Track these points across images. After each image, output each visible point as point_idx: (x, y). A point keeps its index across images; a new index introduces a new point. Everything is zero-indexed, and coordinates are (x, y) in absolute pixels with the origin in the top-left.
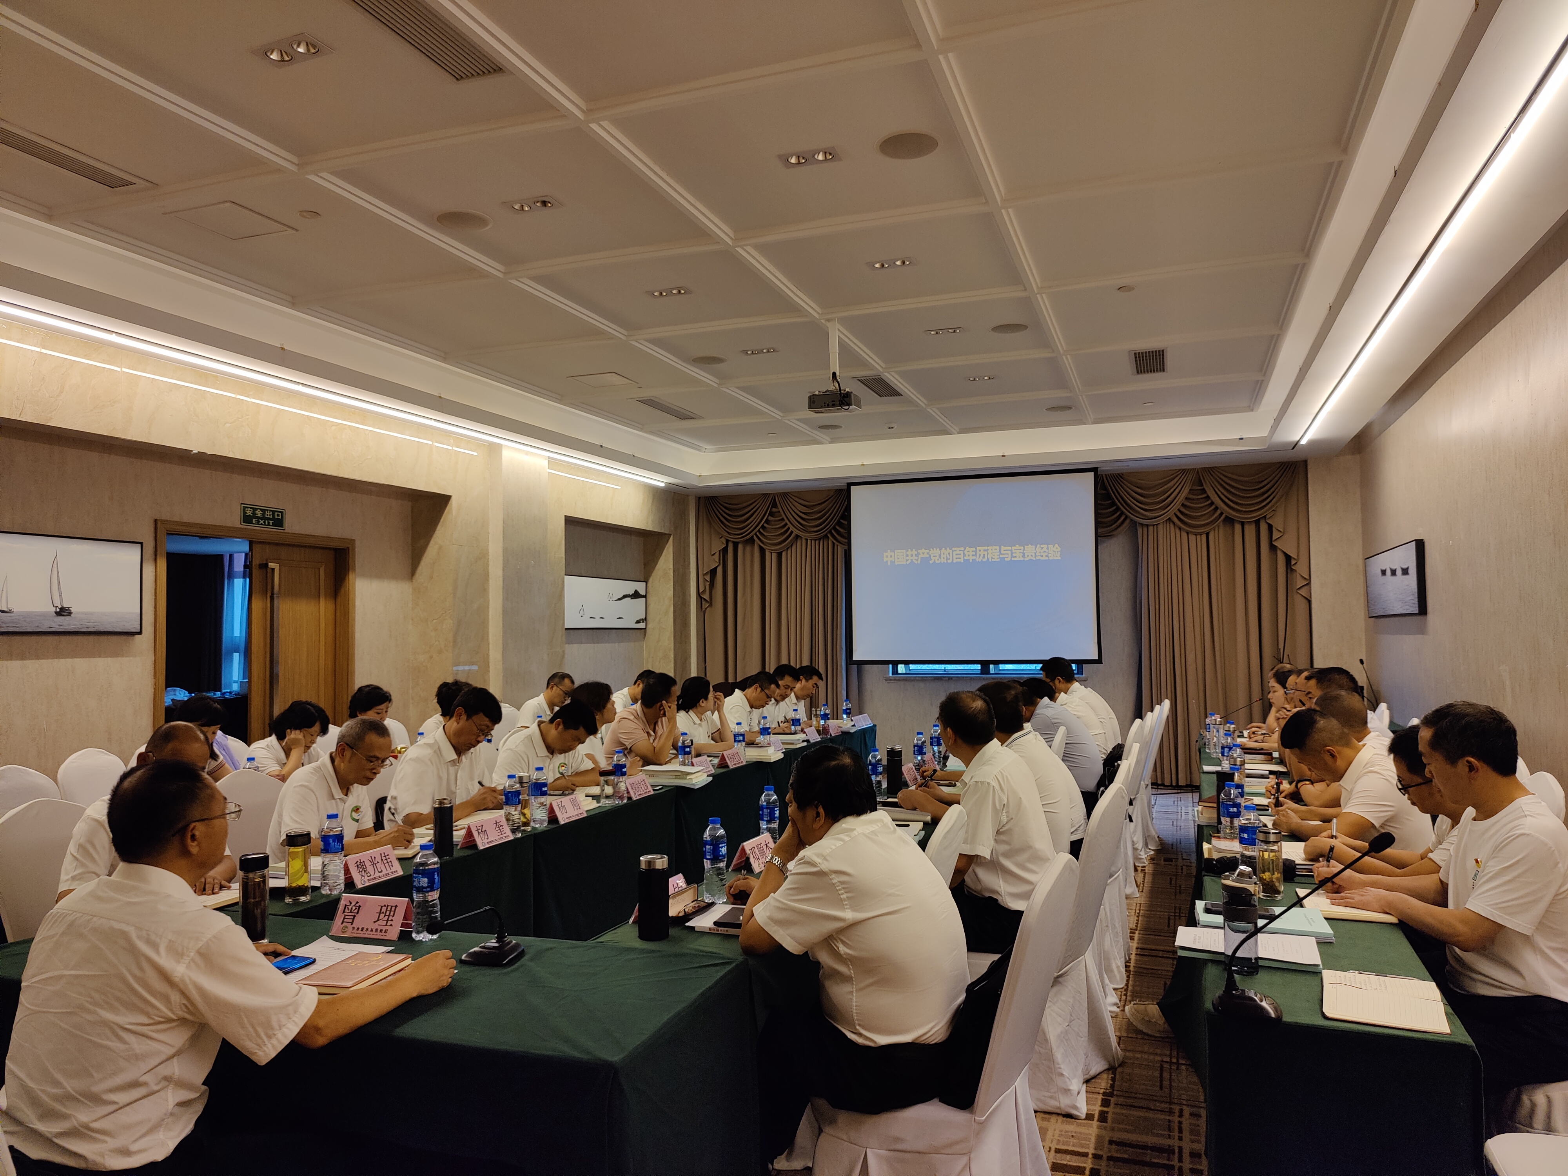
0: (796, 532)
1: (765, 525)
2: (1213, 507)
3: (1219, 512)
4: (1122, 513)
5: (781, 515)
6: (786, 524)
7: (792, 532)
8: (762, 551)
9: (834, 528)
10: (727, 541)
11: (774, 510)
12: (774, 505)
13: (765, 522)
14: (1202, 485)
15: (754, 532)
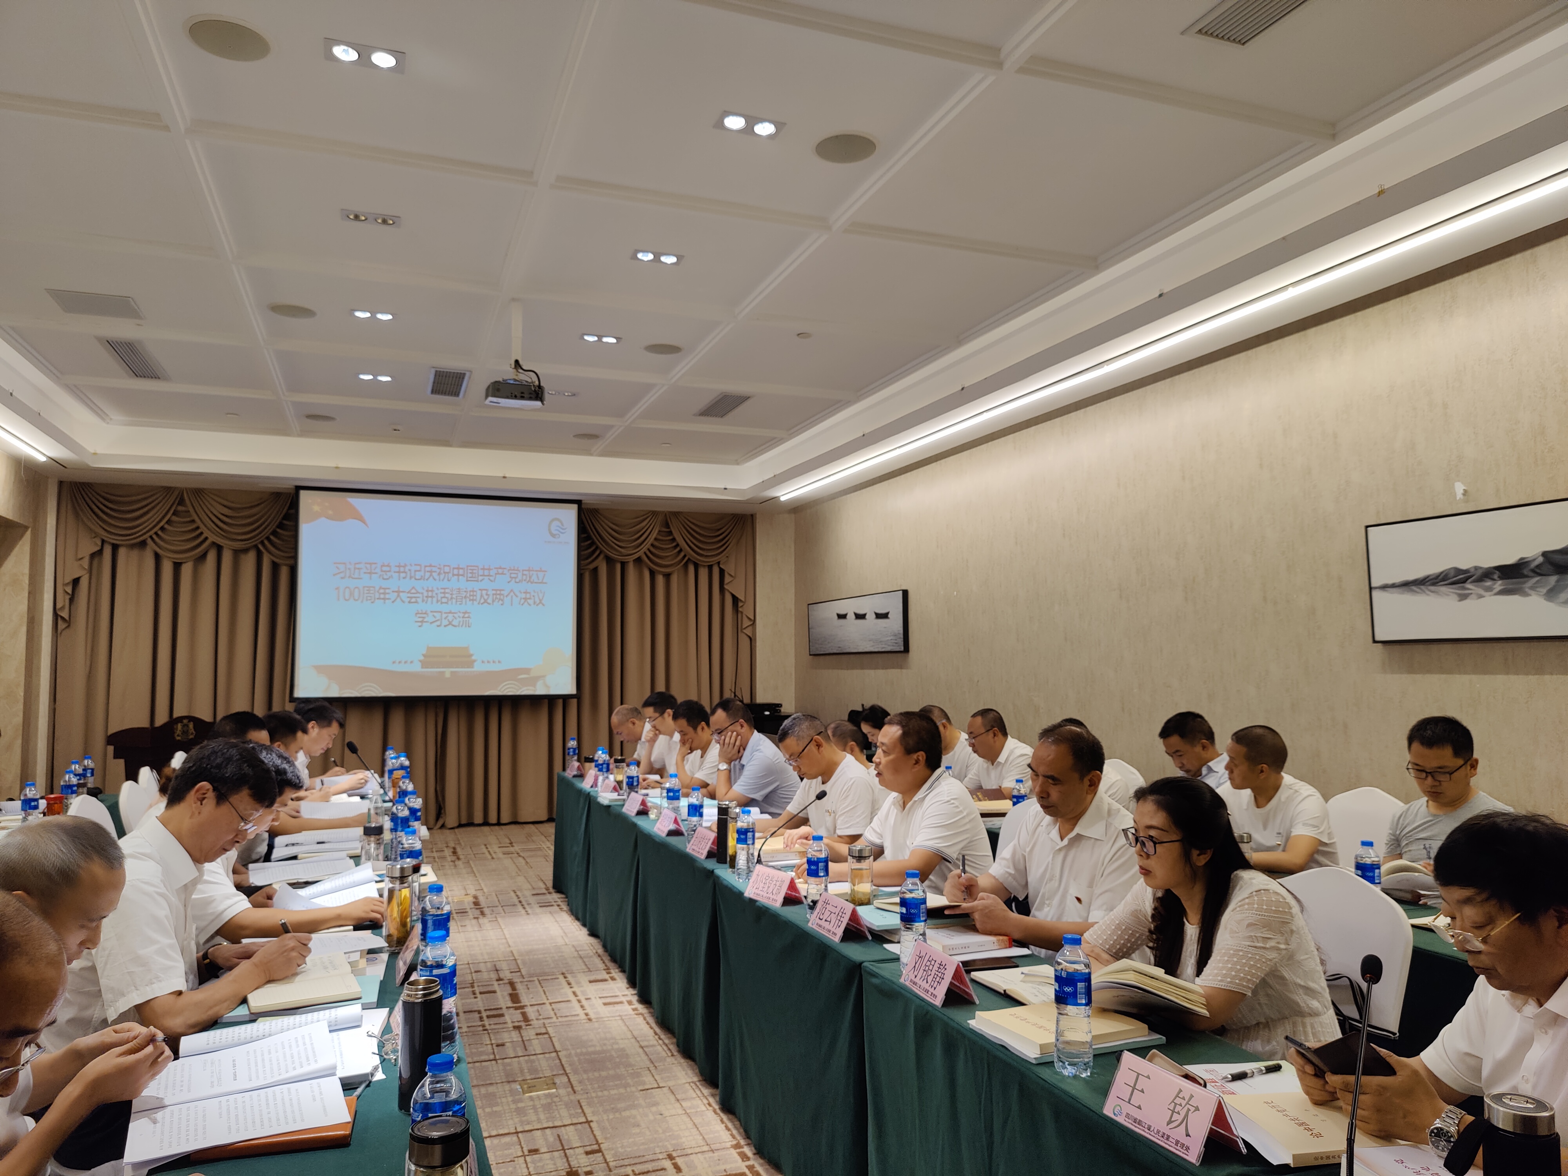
0: (212, 538)
1: (166, 526)
2: (678, 549)
3: (682, 554)
4: (597, 548)
5: (190, 516)
6: (198, 528)
7: (206, 538)
8: (158, 558)
9: (268, 538)
10: (103, 541)
11: (180, 508)
12: (181, 502)
13: (167, 522)
14: (668, 527)
15: (148, 534)
